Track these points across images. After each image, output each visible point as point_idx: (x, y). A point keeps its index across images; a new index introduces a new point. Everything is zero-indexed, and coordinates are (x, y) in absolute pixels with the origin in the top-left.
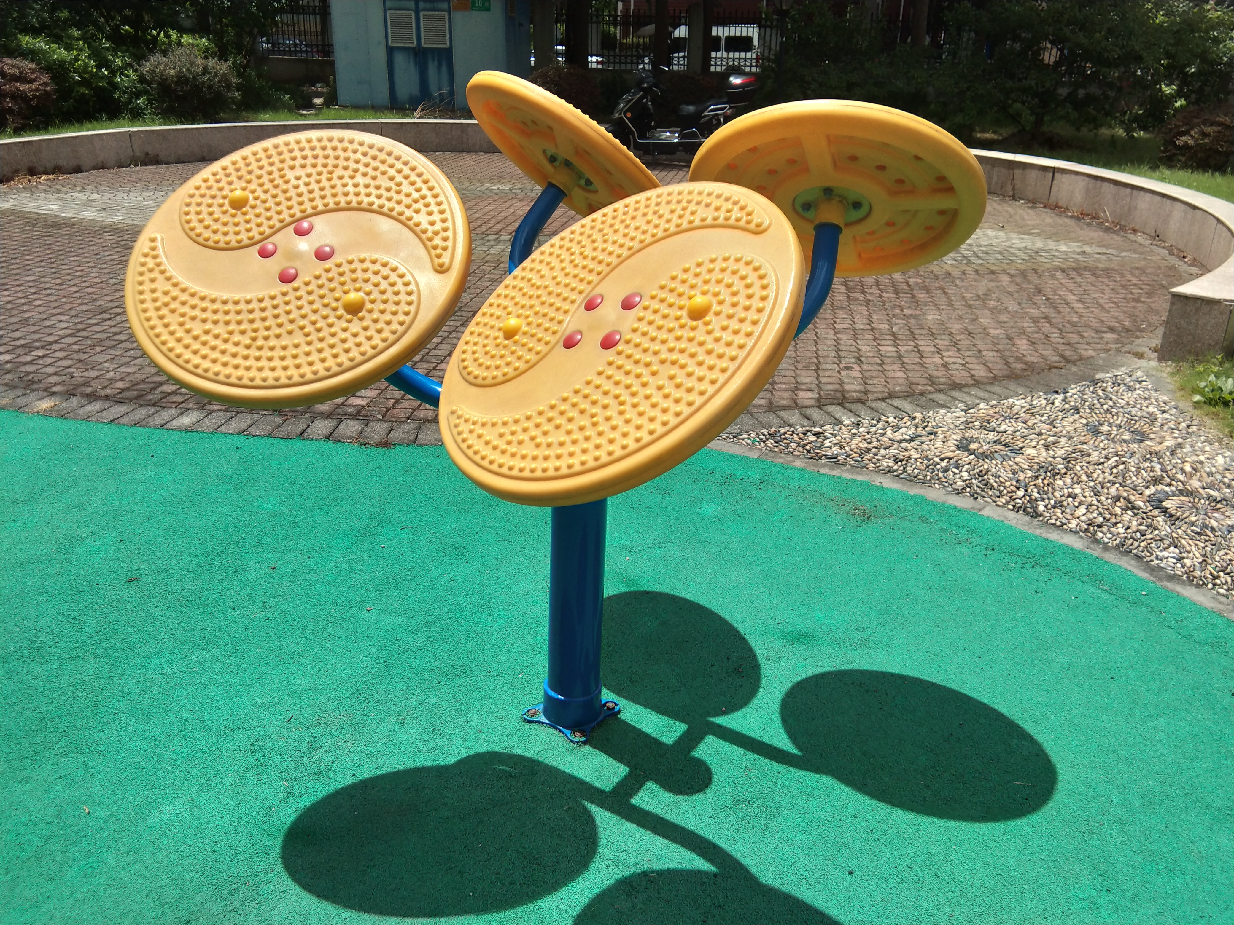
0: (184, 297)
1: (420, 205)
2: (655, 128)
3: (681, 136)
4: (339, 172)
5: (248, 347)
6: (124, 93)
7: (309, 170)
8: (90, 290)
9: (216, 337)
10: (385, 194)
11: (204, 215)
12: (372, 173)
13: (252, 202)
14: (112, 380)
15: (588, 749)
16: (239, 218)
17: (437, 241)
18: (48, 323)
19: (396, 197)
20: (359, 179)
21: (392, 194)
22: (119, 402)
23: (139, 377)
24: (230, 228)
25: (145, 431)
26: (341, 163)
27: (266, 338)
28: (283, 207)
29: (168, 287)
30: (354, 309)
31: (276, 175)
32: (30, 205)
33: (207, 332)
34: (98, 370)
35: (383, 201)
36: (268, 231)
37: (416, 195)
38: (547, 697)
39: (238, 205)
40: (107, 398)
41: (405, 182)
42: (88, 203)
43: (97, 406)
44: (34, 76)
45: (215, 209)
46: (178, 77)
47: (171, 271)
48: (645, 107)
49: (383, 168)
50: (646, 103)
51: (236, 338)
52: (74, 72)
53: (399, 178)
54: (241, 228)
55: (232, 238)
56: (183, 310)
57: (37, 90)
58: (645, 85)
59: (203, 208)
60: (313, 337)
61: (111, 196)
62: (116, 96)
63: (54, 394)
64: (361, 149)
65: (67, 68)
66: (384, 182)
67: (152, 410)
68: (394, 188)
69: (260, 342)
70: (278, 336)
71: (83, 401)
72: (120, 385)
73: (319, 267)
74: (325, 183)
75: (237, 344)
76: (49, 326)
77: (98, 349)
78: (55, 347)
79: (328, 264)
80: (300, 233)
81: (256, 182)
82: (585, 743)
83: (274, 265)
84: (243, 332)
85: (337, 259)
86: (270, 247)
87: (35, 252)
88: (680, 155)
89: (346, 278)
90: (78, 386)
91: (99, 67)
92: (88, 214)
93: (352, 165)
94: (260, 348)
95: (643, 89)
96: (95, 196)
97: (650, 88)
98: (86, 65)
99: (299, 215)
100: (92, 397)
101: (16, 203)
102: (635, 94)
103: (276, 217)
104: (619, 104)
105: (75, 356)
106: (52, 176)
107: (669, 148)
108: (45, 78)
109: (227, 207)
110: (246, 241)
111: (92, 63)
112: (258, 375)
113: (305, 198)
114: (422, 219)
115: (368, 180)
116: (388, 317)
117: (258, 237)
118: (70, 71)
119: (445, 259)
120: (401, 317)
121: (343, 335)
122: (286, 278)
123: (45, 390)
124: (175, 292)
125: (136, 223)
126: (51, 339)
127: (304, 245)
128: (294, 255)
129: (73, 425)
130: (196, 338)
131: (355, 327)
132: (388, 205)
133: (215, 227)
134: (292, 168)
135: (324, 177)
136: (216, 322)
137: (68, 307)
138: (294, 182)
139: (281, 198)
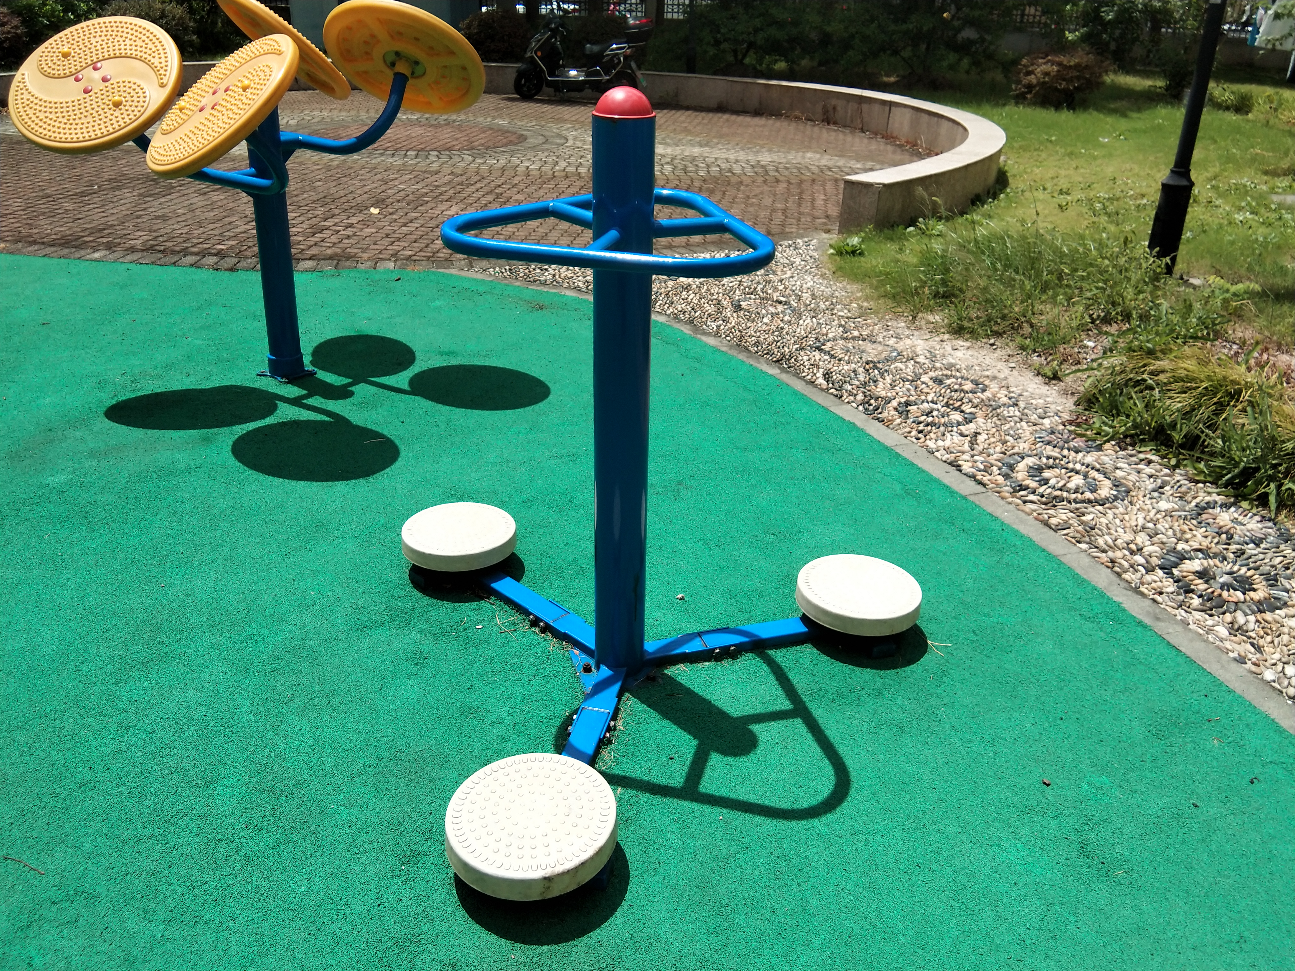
0: (36, 101)
1: (156, 54)
2: (564, 66)
3: (587, 75)
4: (118, 38)
5: (65, 124)
7: (103, 38)
8: (40, 184)
9: (51, 119)
10: (140, 49)
11: (49, 62)
12: (134, 38)
13: (73, 54)
14: (48, 235)
15: (289, 385)
16: (66, 63)
17: (162, 72)
18: (6, 203)
19: (144, 50)
20: (128, 42)
21: (143, 49)
22: (52, 246)
23: (68, 233)
24: (61, 68)
25: (67, 261)
26: (120, 34)
27: (74, 119)
28: (88, 57)
29: (29, 97)
30: (117, 105)
31: (86, 41)
33: (46, 117)
34: (39, 229)
35: (138, 53)
36: (79, 69)
37: (154, 49)
38: (270, 360)
39: (66, 55)
40: (43, 243)
41: (150, 43)
43: (36, 247)
44: (5, 20)
45: (54, 58)
47: (31, 89)
48: (553, 45)
49: (140, 36)
50: (555, 43)
51: (60, 120)
52: (43, 17)
53: (147, 41)
54: (66, 67)
55: (62, 72)
56: (35, 107)
57: (9, 32)
58: (553, 26)
59: (49, 58)
60: (97, 119)
63: (6, 241)
64: (130, 27)
65: (36, 13)
66: (139, 43)
67: (74, 250)
68: (144, 46)
69: (71, 121)
70: (80, 118)
71: (26, 245)
72: (54, 237)
73: (102, 85)
74: (110, 44)
75: (60, 122)
77: (41, 218)
78: (9, 216)
79: (106, 84)
80: (95, 69)
81: (76, 44)
82: (288, 383)
83: (81, 85)
84: (63, 117)
85: (111, 82)
86: (81, 77)
88: (588, 92)
89: (115, 90)
90: (22, 237)
91: (65, 11)
93: (125, 35)
94: (71, 124)
95: (551, 30)
97: (557, 28)
98: (53, 10)
99: (95, 60)
100: (33, 243)
102: (544, 33)
103: (84, 62)
104: (531, 43)
105: (24, 222)
107: (576, 86)
108: (16, 21)
109: (60, 57)
110: (68, 74)
111: (60, 7)
112: (70, 137)
113: (99, 52)
114: (156, 61)
115: (132, 42)
116: (133, 108)
117: (74, 71)
118: (39, 16)
119: (165, 81)
120: (139, 108)
121: (111, 117)
122: (86, 91)
124: (32, 99)
126: (7, 212)
127: (97, 75)
128: (90, 80)
129: (17, 257)
130: (41, 120)
131: (117, 113)
132: (140, 54)
133: (53, 67)
134: (95, 37)
135: (110, 42)
136: (51, 113)
137: (22, 194)
138: (95, 44)
139: (88, 52)
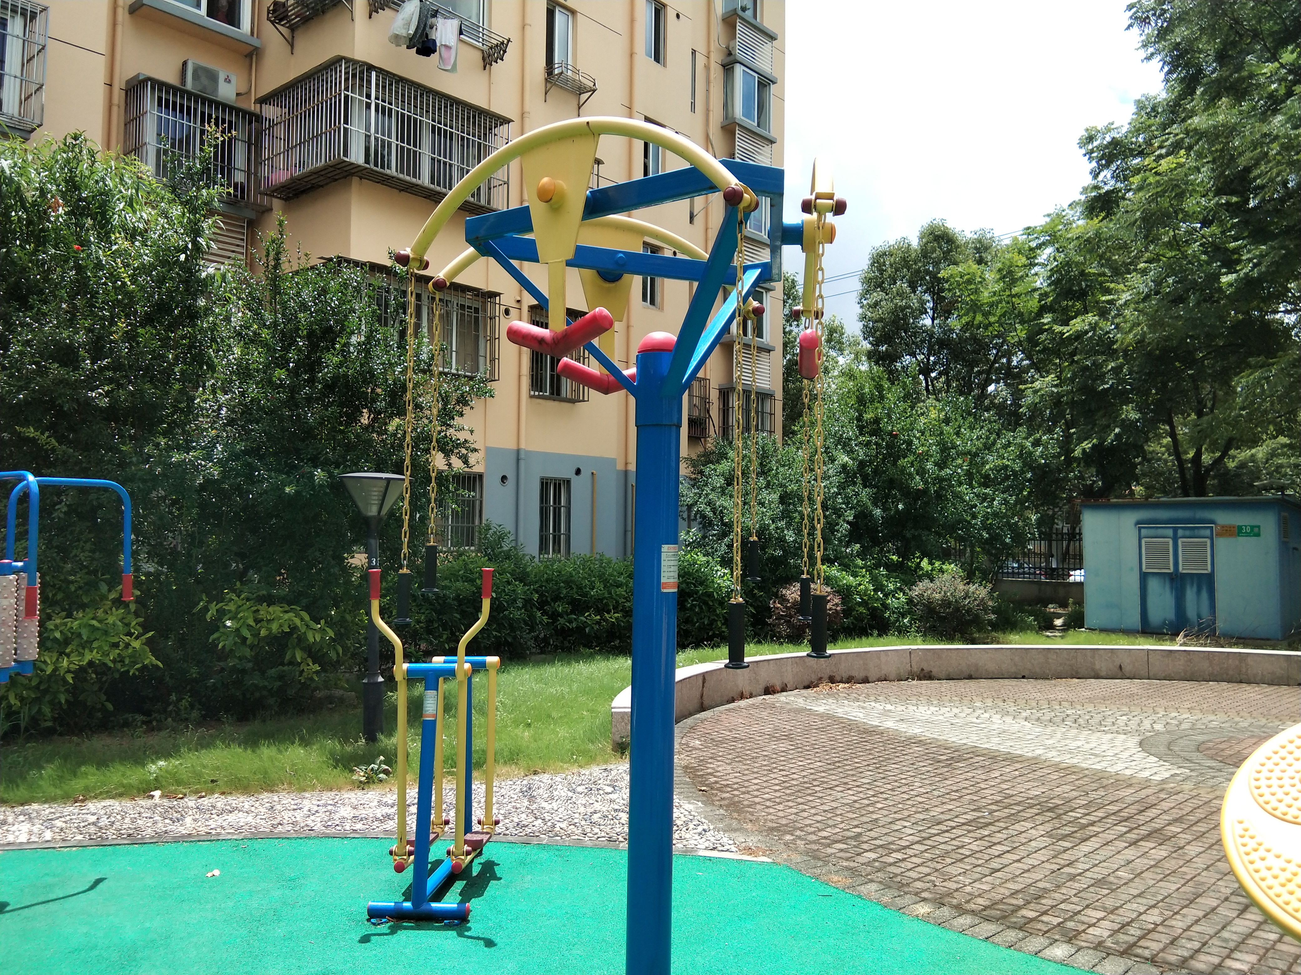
6: (894, 613)
8: (919, 799)
14: (972, 895)
18: (895, 827)
22: (987, 919)
23: (996, 896)
25: (1021, 955)
32: (840, 710)
34: (955, 882)
40: (973, 912)
42: (886, 713)
43: (968, 920)
46: (942, 600)
52: (857, 595)
61: (903, 708)
62: (887, 615)
63: (924, 900)
67: (1021, 934)
71: (954, 913)
72: (981, 901)
76: (897, 830)
77: (948, 860)
78: (909, 852)
87: (860, 756)
90: (943, 896)
91: (876, 591)
92: (890, 724)
96: (889, 707)
98: (866, 589)
100: (960, 910)
101: (827, 707)
105: (930, 864)
106: (847, 685)
108: (837, 600)
111: (871, 587)
118: (854, 594)
123: (916, 894)
125: (936, 736)
126: (903, 843)
129: (952, 935)
137: (906, 813)
